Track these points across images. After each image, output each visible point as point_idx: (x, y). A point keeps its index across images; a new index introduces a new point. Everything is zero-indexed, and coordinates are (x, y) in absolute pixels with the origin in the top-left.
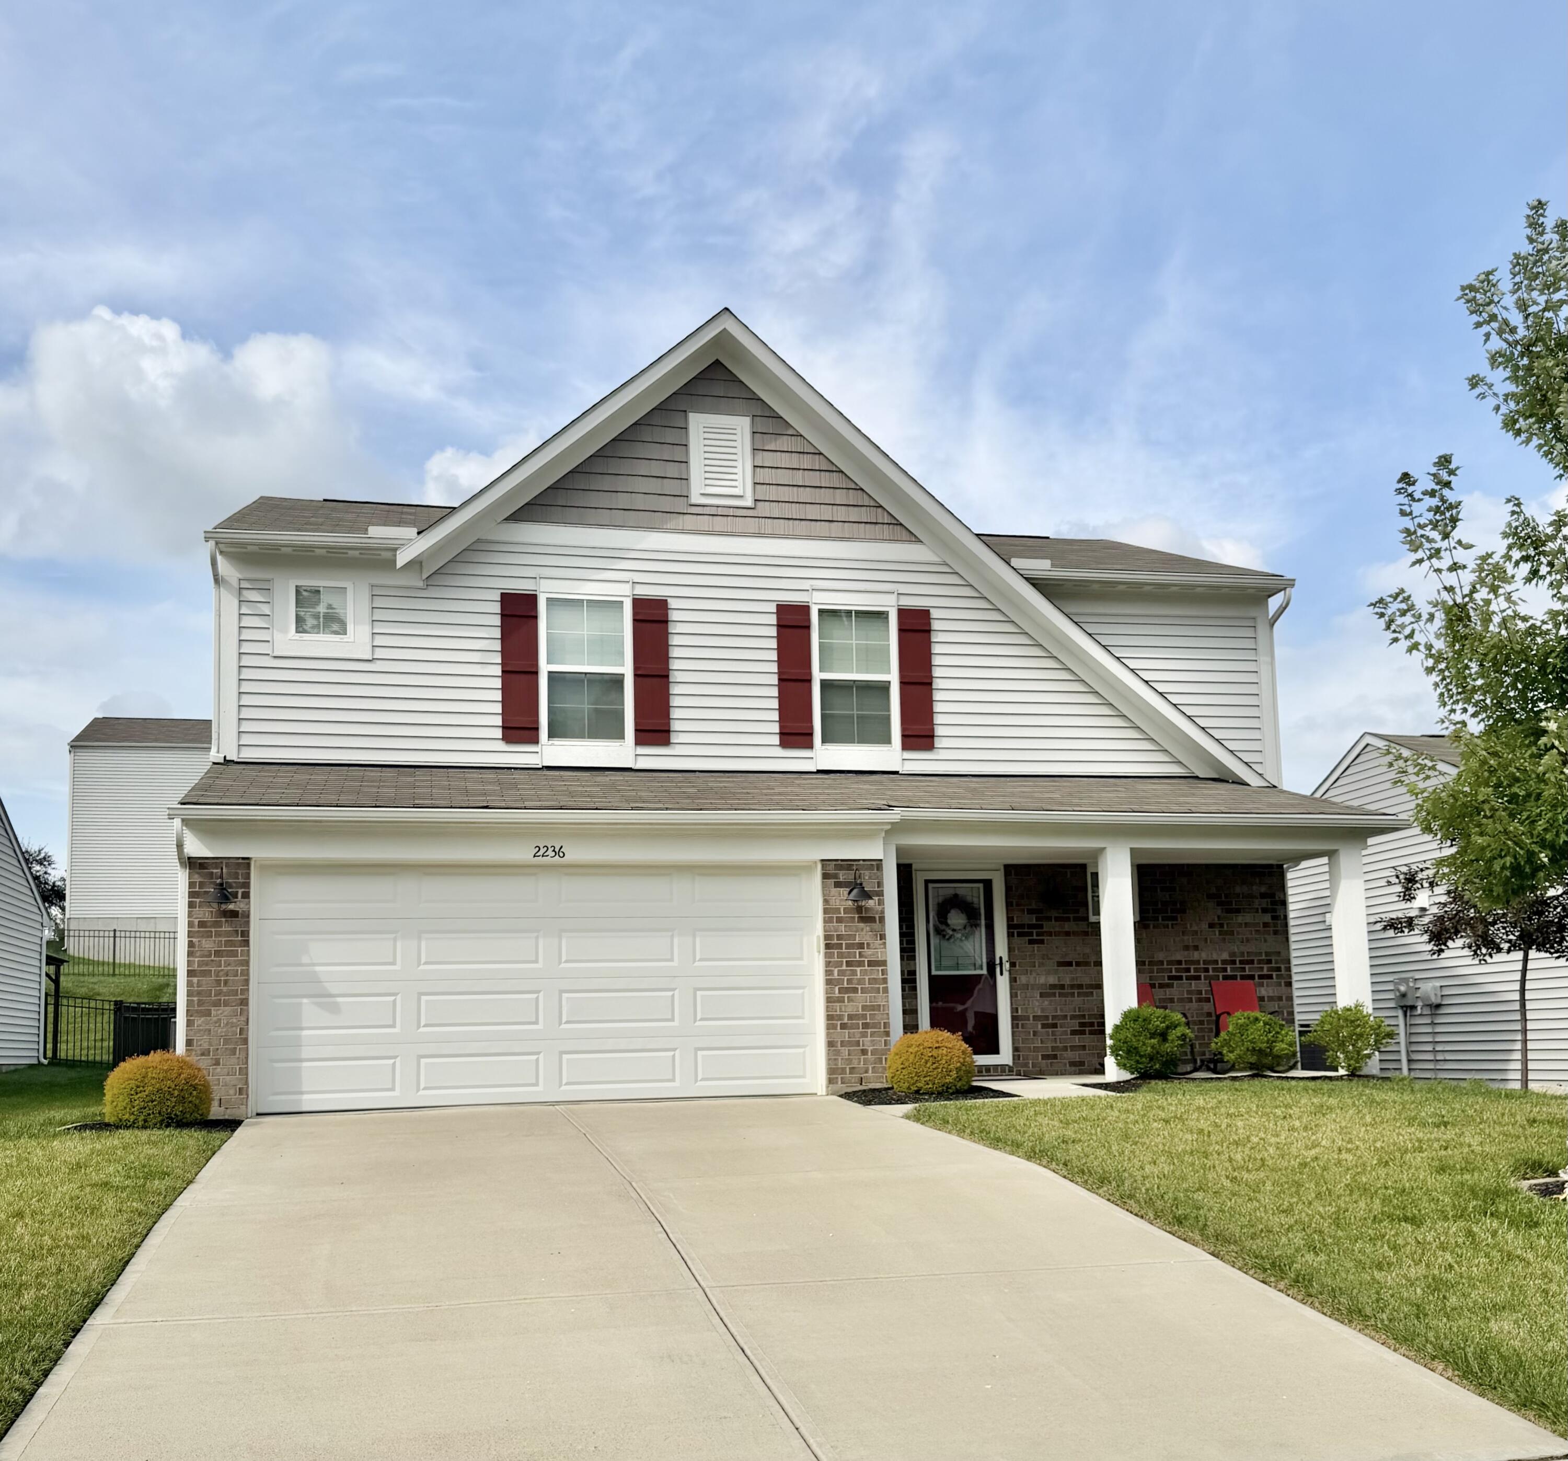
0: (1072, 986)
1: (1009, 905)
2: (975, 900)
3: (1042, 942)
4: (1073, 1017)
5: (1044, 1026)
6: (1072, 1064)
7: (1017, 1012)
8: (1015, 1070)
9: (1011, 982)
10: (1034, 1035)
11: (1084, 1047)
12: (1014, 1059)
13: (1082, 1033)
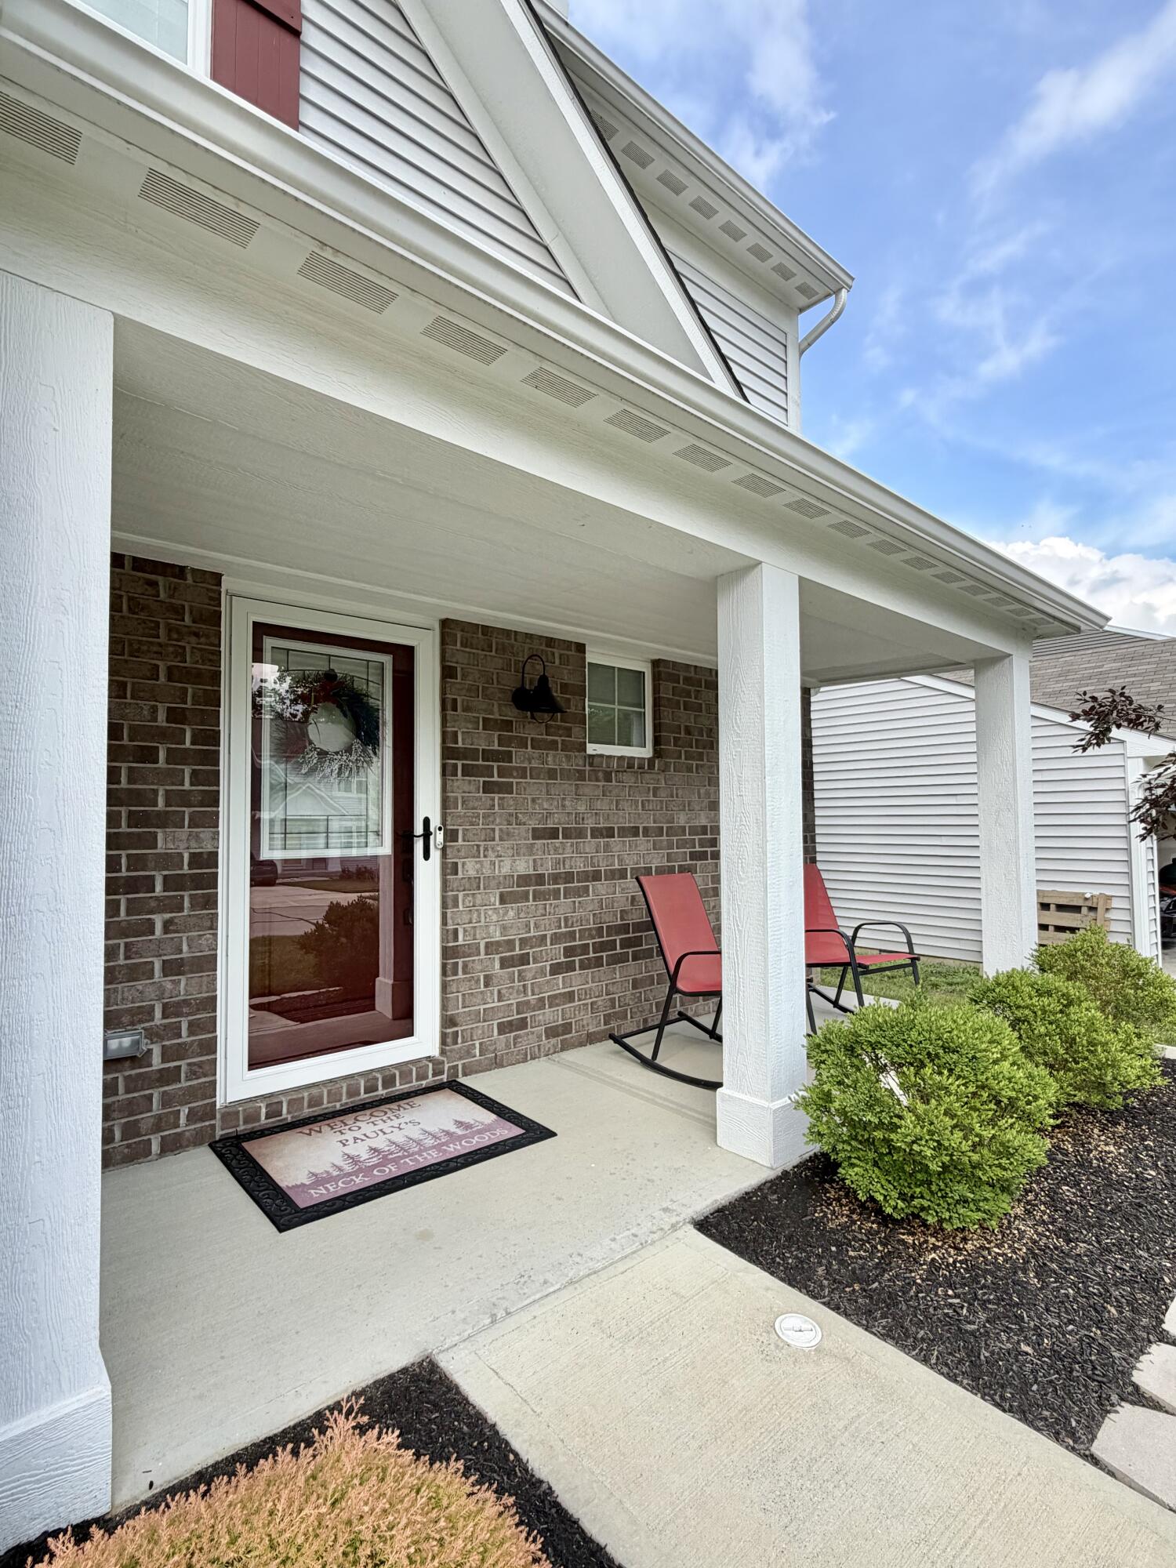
0: (555, 878)
1: (447, 706)
2: (373, 689)
3: (507, 788)
4: (556, 939)
5: (505, 963)
6: (552, 1032)
7: (456, 938)
8: (446, 1066)
9: (444, 874)
10: (486, 985)
11: (570, 997)
12: (443, 1042)
13: (570, 967)
